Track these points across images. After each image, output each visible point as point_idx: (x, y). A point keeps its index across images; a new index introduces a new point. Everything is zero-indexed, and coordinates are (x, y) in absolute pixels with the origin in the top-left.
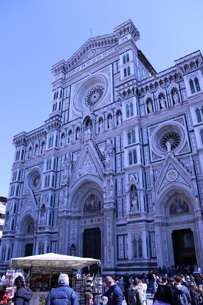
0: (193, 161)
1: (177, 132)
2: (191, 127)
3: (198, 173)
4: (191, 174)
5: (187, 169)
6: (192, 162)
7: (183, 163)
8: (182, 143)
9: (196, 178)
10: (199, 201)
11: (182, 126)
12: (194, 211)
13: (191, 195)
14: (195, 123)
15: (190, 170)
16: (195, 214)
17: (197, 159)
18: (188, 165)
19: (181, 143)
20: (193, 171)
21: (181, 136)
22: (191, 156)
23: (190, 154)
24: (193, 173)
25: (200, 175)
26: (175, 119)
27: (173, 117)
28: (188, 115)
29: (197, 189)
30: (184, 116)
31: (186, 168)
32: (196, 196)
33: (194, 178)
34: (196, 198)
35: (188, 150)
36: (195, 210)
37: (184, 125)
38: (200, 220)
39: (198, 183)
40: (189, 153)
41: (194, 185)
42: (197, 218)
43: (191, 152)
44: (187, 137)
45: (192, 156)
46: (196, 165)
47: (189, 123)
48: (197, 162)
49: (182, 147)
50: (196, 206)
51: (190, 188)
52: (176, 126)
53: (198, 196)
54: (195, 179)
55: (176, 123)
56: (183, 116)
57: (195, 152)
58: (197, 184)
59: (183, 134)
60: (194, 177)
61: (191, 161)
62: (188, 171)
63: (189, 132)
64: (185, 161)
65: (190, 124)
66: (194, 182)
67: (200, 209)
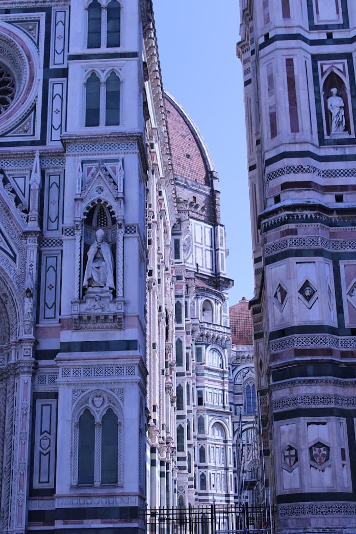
0: (43, 173)
1: (9, 65)
2: (59, 59)
3: (49, 217)
4: (25, 215)
5: (14, 196)
6: (37, 177)
7: (6, 173)
8: (18, 107)
9: (38, 229)
10: (35, 309)
11: (31, 46)
12: (12, 341)
13: (9, 285)
14: (78, 46)
15: (24, 200)
16: (13, 352)
17: (56, 170)
18: (20, 181)
19: (13, 104)
20: (34, 206)
21: (20, 79)
22: (37, 154)
23: (38, 149)
24: (34, 213)
25: (54, 226)
26: (12, 16)
27: (6, 7)
28: (60, 16)
29: (34, 267)
30: (44, 14)
31: (13, 191)
32: (28, 291)
33: (31, 229)
34: (27, 300)
35: (33, 135)
36: (13, 339)
37: (37, 45)
38: (24, 372)
39: (42, 249)
40: (33, 143)
41: (28, 255)
42: (15, 364)
43: (43, 142)
44: (38, 89)
45: (41, 157)
46: (50, 188)
47: (58, 44)
48: (54, 179)
49: (15, 118)
50: (20, 324)
51: (10, 260)
52: (8, 42)
53: (35, 294)
54: (35, 232)
55: (10, 32)
56: (42, 16)
57: (53, 144)
58: (40, 253)
59: (28, 75)
60: (33, 225)
61: (36, 172)
62: (17, 205)
63: (49, 73)
64: (14, 168)
65: (59, 48)
66: (31, 244)
67: (31, 336)
